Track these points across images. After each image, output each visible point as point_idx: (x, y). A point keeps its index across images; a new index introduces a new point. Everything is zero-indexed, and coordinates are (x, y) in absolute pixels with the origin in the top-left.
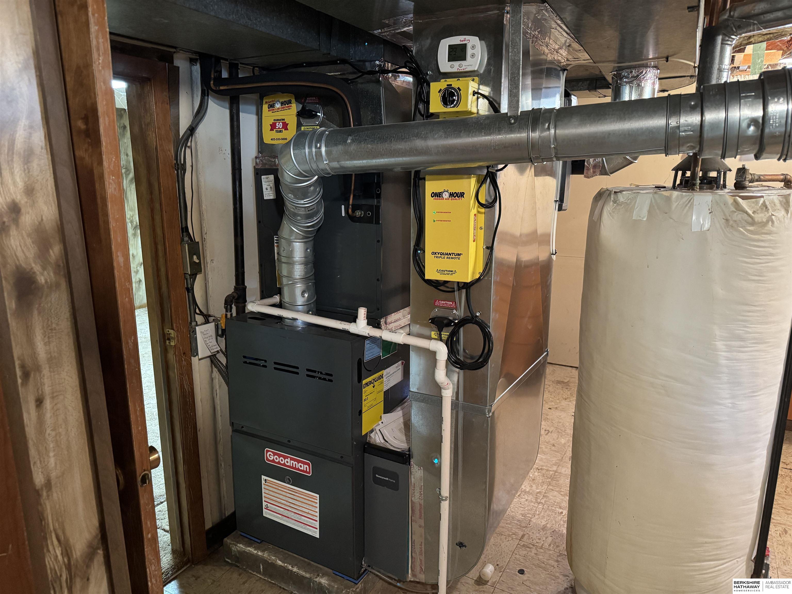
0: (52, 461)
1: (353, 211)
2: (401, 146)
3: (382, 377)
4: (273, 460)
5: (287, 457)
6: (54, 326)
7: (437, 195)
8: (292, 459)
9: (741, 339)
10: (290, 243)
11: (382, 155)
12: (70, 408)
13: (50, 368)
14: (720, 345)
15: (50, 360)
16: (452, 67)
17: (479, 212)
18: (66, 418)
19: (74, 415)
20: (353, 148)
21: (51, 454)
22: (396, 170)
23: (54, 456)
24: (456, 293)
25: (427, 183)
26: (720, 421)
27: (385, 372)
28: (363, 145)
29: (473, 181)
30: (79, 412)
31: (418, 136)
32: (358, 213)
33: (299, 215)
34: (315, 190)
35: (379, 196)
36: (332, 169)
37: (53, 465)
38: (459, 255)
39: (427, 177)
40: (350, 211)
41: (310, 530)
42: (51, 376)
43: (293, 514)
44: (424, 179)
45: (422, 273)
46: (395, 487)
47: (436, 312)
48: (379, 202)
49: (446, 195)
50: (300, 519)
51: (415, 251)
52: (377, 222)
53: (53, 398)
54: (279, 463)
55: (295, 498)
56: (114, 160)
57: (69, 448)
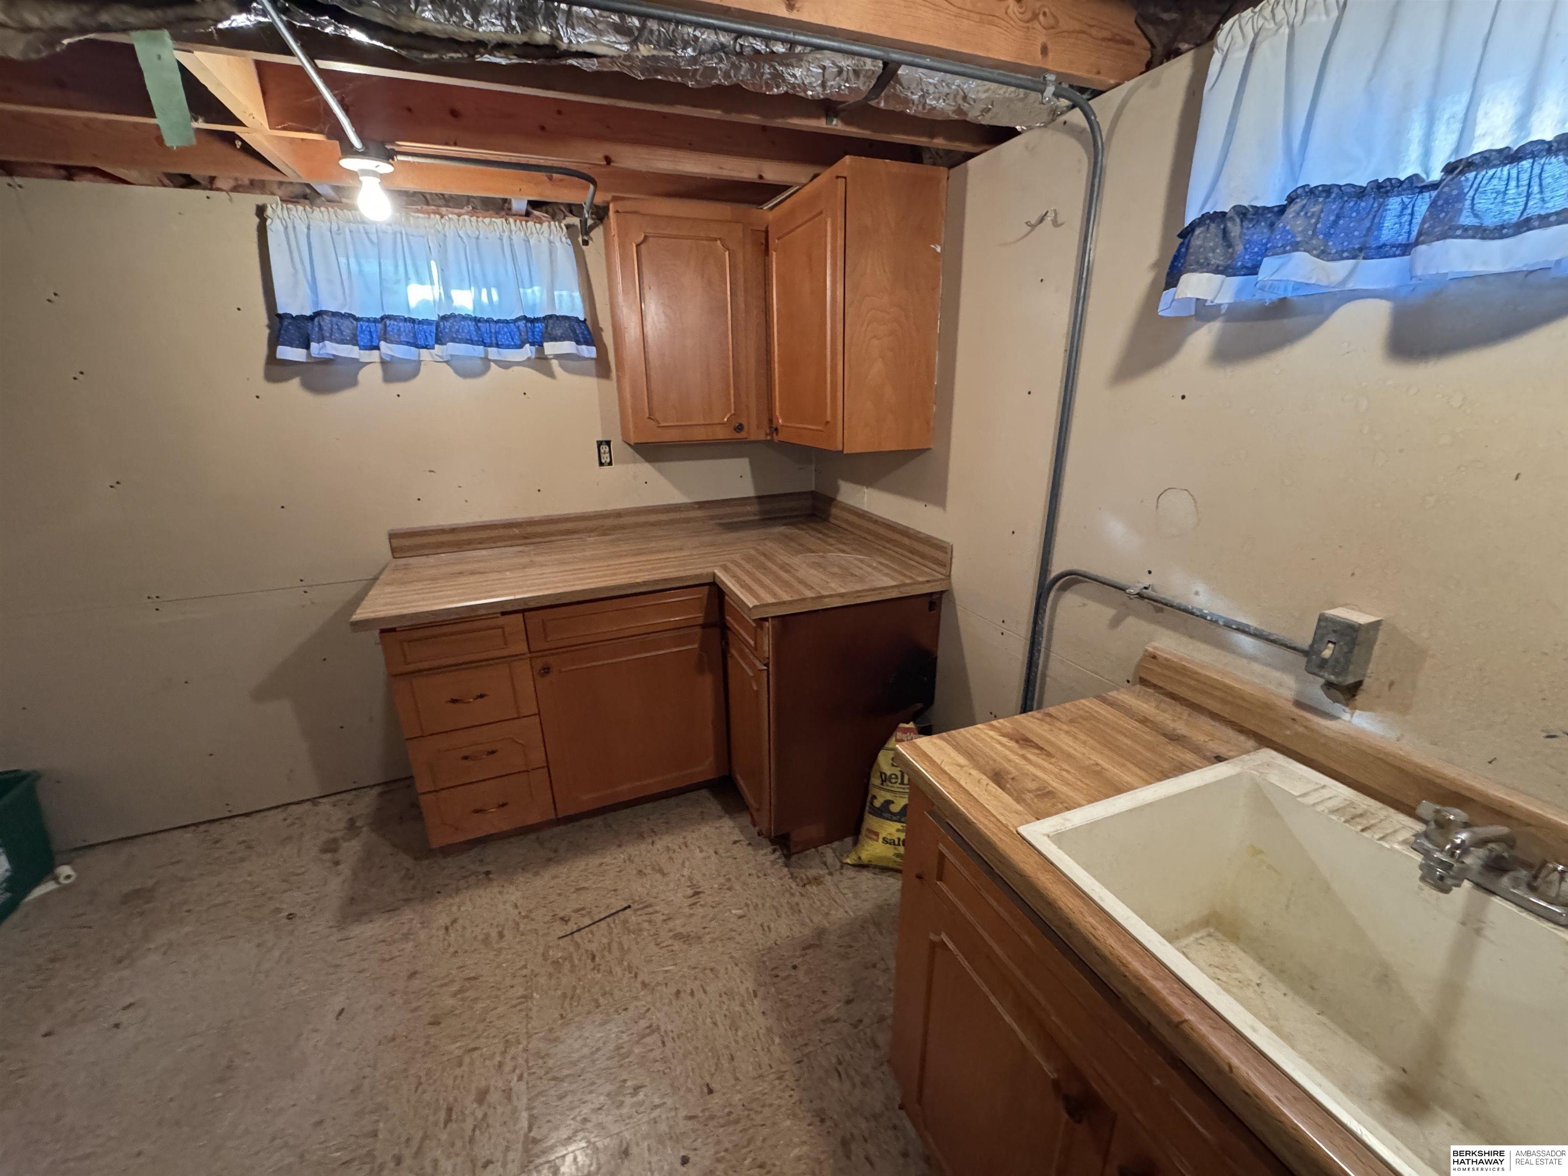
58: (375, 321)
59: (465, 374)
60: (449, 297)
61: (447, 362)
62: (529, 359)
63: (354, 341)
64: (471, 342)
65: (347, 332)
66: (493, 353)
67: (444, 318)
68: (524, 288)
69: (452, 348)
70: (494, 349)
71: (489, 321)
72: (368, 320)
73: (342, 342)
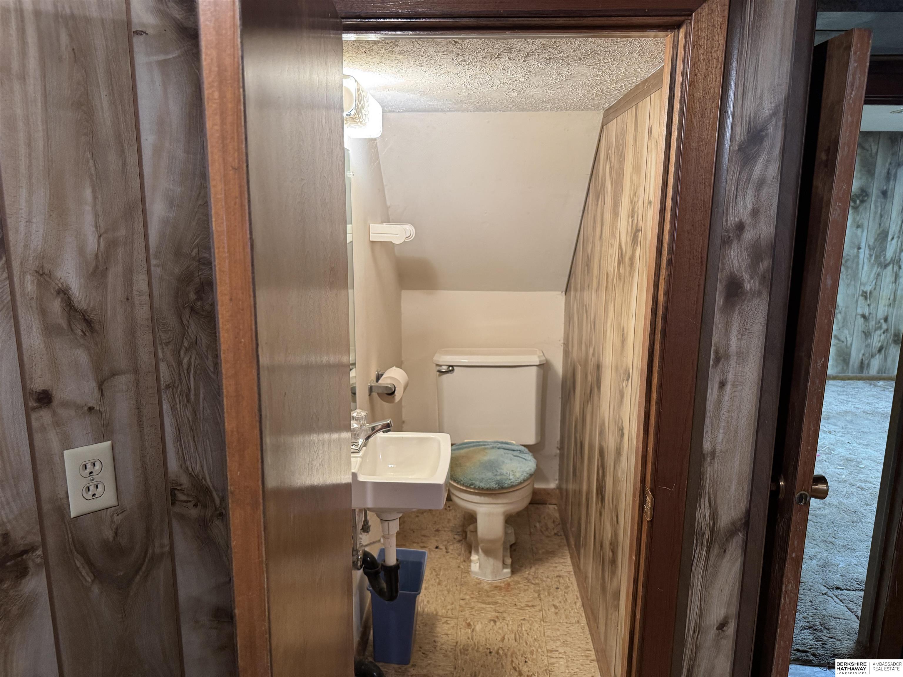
0: (721, 437)
6: (748, 326)
12: (745, 399)
13: (737, 360)
15: (739, 353)
18: (740, 406)
19: (747, 406)
21: (721, 431)
23: (723, 433)
30: (752, 406)
37: (720, 440)
42: (736, 367)
53: (733, 385)
56: (844, 187)
57: (736, 432)
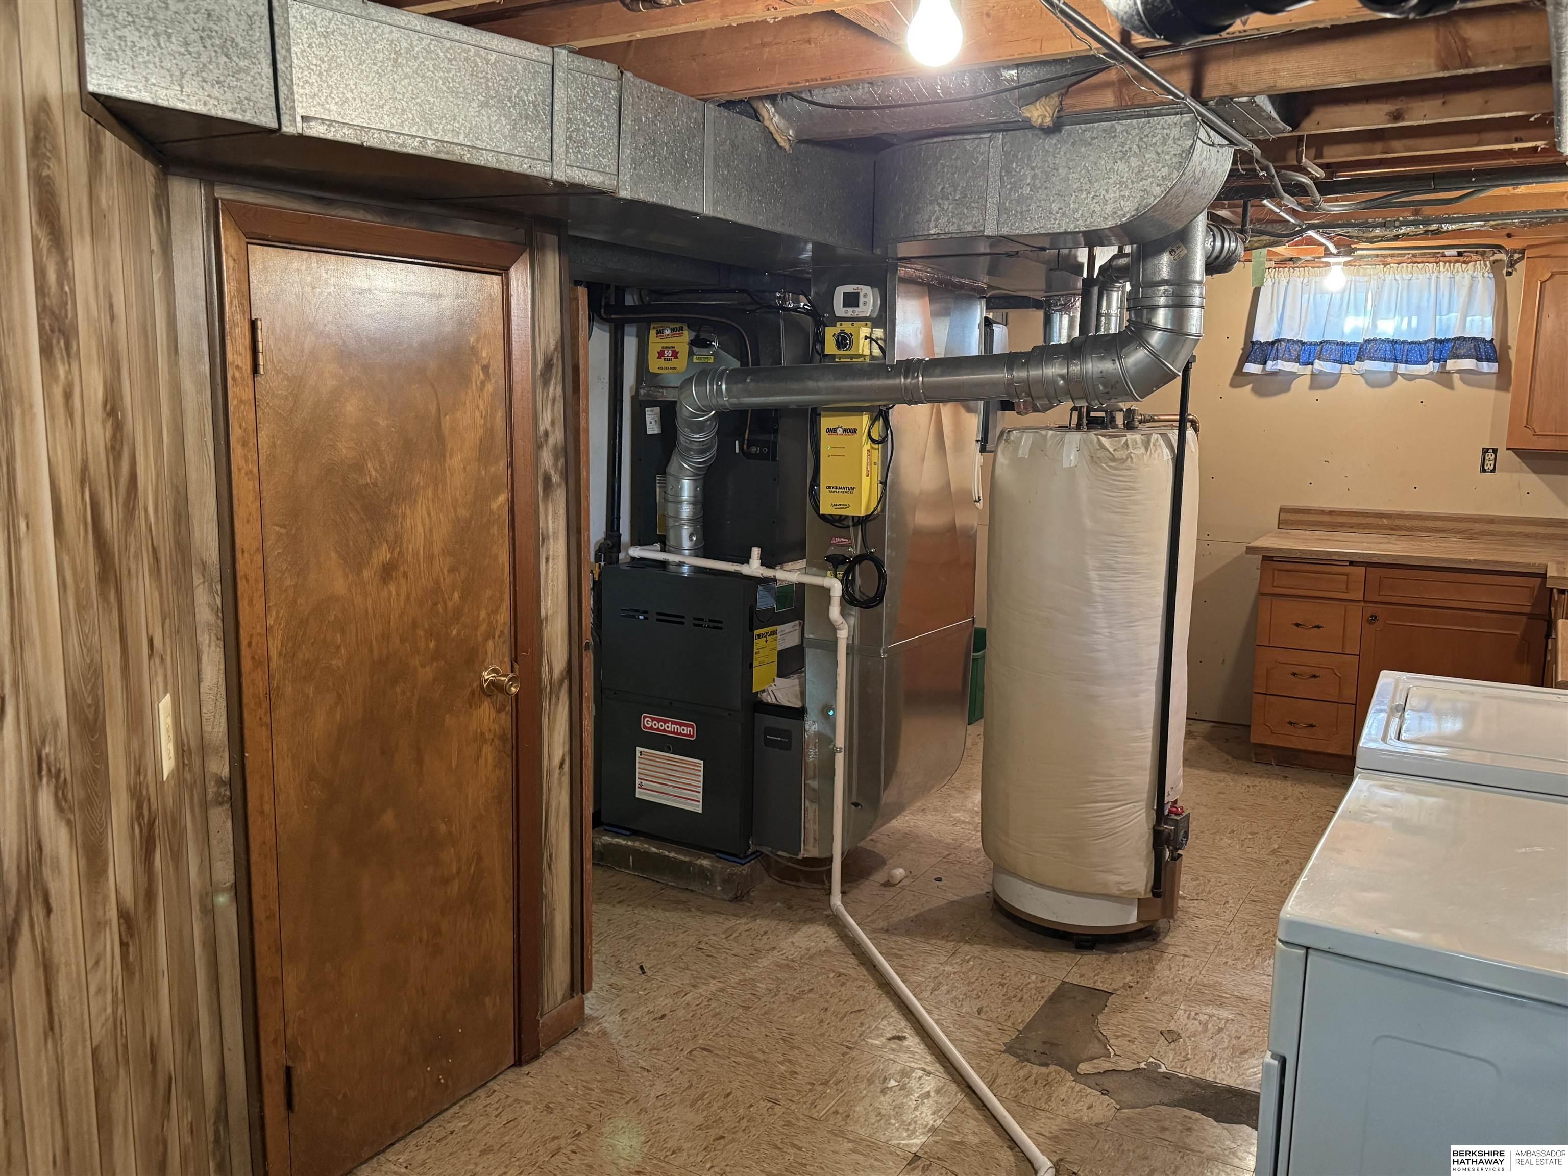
1: (748, 447)
2: (795, 386)
3: (775, 633)
4: (651, 728)
5: (667, 722)
7: (832, 431)
8: (673, 723)
9: (1111, 568)
10: (678, 480)
11: (778, 394)
14: (1093, 574)
16: (846, 312)
17: (872, 448)
20: (752, 386)
22: (791, 407)
24: (851, 529)
25: (822, 419)
26: (1100, 651)
27: (779, 628)
28: (761, 384)
29: (865, 419)
31: (810, 378)
32: (754, 449)
33: (691, 450)
34: (711, 424)
35: (776, 432)
36: (731, 404)
38: (852, 489)
39: (822, 413)
40: (745, 446)
41: (692, 805)
43: (672, 788)
44: (819, 415)
45: (817, 507)
46: (787, 746)
47: (832, 551)
48: (776, 438)
49: (840, 431)
50: (682, 793)
51: (812, 487)
52: (774, 459)
54: (658, 729)
55: (676, 768)
58: (1316, 344)
59: (1372, 385)
60: (1375, 326)
61: (1361, 375)
62: (1432, 373)
63: (1297, 360)
64: (1385, 360)
65: (1294, 353)
66: (1402, 368)
67: (1368, 341)
68: (1440, 315)
69: (1368, 365)
70: (1403, 365)
71: (1404, 342)
72: (1311, 344)
73: (1289, 361)
